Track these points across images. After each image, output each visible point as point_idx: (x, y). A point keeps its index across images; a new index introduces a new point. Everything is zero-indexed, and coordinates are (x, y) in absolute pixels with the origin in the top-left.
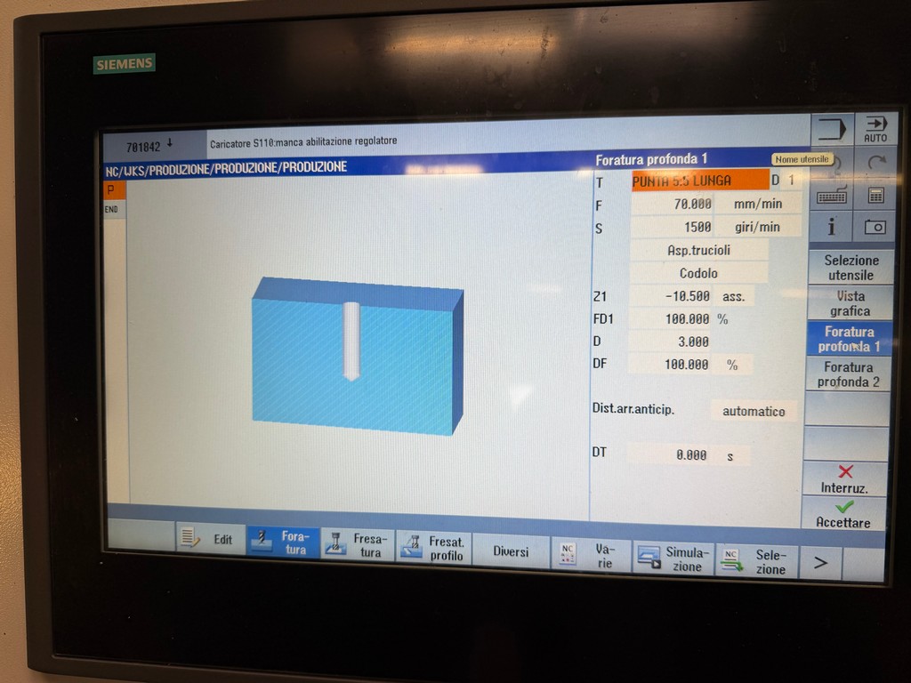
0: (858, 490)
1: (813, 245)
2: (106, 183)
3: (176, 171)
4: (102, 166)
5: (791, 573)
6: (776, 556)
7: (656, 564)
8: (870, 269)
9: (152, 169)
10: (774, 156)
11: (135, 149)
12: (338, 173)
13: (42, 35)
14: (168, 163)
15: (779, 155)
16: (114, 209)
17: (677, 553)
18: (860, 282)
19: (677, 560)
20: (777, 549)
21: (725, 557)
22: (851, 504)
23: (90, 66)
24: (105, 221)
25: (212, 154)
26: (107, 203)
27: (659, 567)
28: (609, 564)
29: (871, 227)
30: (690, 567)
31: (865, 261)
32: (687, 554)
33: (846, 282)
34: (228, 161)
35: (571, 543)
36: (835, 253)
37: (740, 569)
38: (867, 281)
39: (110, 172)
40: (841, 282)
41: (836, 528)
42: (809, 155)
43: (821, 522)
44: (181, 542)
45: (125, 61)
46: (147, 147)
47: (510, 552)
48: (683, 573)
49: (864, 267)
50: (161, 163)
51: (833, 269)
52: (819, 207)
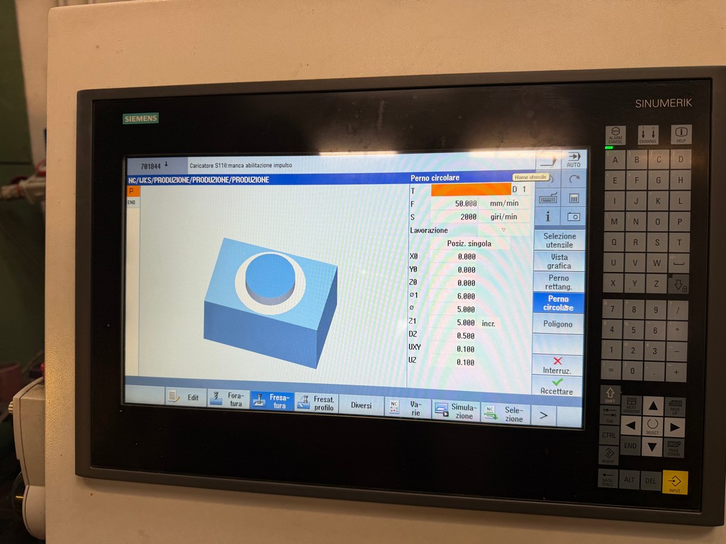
0: (565, 372)
1: (537, 228)
2: (129, 187)
3: (170, 181)
4: (127, 177)
5: (526, 422)
6: (517, 411)
7: (446, 414)
8: (571, 241)
9: (155, 179)
10: (514, 175)
11: (146, 167)
12: (264, 184)
13: (94, 101)
14: (165, 176)
15: (516, 175)
16: (133, 202)
17: (458, 408)
18: (565, 249)
19: (457, 411)
20: (518, 406)
21: (486, 411)
22: (562, 380)
23: (121, 119)
24: (128, 209)
25: (191, 171)
26: (129, 199)
27: (447, 416)
28: (418, 413)
29: (571, 217)
30: (466, 416)
31: (568, 237)
32: (464, 408)
33: (557, 249)
34: (200, 176)
35: (396, 400)
36: (550, 232)
37: (495, 418)
38: (569, 249)
39: (131, 180)
40: (553, 249)
41: (552, 395)
42: (534, 174)
43: (543, 391)
44: (168, 399)
45: (141, 117)
46: (153, 166)
47: (361, 406)
48: (461, 420)
49: (567, 240)
50: (161, 176)
51: (549, 241)
52: (540, 205)
